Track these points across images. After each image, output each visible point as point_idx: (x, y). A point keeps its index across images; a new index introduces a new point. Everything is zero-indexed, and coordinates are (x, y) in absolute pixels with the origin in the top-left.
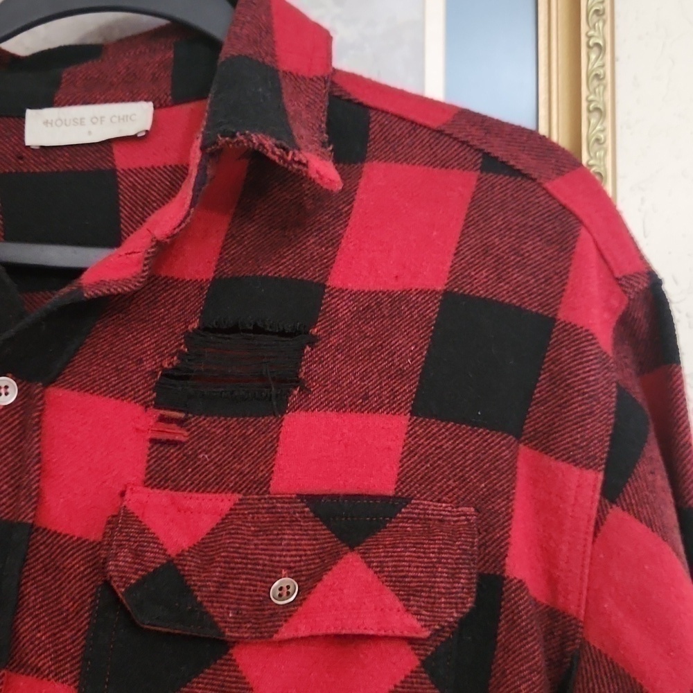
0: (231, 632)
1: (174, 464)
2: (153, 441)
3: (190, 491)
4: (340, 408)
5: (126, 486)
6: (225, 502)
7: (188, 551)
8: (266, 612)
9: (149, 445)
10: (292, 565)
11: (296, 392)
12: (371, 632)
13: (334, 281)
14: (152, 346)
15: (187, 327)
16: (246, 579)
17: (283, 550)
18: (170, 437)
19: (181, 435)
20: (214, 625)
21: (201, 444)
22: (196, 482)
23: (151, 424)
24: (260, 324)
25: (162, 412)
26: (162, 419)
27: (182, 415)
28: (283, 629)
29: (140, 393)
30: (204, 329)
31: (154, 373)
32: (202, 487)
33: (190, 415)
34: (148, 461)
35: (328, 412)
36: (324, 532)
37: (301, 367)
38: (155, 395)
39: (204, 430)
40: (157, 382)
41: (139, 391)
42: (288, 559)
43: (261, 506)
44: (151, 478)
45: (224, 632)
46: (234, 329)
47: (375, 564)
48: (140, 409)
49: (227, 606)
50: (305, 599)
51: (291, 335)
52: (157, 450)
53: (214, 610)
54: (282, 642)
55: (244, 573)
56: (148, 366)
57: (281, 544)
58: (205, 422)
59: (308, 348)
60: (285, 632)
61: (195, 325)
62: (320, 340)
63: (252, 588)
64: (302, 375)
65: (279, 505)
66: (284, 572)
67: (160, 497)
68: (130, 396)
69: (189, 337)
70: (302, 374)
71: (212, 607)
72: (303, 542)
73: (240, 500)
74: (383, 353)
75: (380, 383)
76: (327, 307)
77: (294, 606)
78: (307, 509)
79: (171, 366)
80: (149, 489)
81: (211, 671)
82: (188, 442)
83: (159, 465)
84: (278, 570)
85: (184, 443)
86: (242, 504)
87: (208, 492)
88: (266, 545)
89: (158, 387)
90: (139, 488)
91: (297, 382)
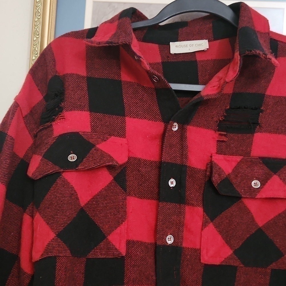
0: (244, 195)
1: (224, 147)
2: (218, 141)
3: (229, 155)
4: (270, 132)
5: (212, 154)
6: (239, 158)
7: (231, 174)
8: (252, 190)
9: (217, 142)
10: (257, 177)
11: (258, 127)
12: (282, 197)
13: (268, 93)
14: (216, 114)
15: (226, 108)
16: (246, 181)
17: (255, 173)
18: (222, 140)
19: (225, 139)
20: (239, 194)
21: (231, 142)
22: (230, 152)
23: (217, 136)
24: (246, 107)
25: (220, 132)
26: (220, 135)
27: (225, 133)
28: (258, 195)
29: (213, 127)
30: (231, 108)
31: (217, 122)
32: (232, 154)
33: (228, 133)
34: (217, 147)
35: (267, 133)
36: (266, 168)
37: (259, 119)
38: (218, 128)
39: (232, 137)
40: (218, 124)
41: (213, 126)
42: (256, 175)
43: (248, 160)
44: (218, 152)
45: (242, 196)
46: (239, 108)
47: (282, 179)
48: (214, 132)
49: (241, 188)
50: (263, 187)
51: (254, 109)
52: (219, 143)
53: (238, 189)
54: (258, 198)
55: (245, 179)
56: (215, 119)
57: (254, 171)
58: (232, 135)
59: (261, 114)
60: (258, 196)
61: (228, 107)
62: (264, 111)
63: (247, 183)
64: (259, 122)
65: (253, 160)
66: (255, 178)
67: (221, 157)
68: (210, 128)
69: (227, 111)
70: (259, 121)
71: (238, 188)
72: (260, 170)
73: (243, 158)
74: (283, 116)
75: (282, 125)
76: (265, 101)
77: (260, 189)
78: (261, 161)
79: (222, 120)
80: (217, 155)
81: (236, 204)
82: (227, 141)
83: (220, 148)
84: (253, 178)
85: (226, 141)
86: (243, 159)
87: (234, 156)
88: (250, 171)
89: (219, 125)
90: (215, 155)
91: (258, 124)
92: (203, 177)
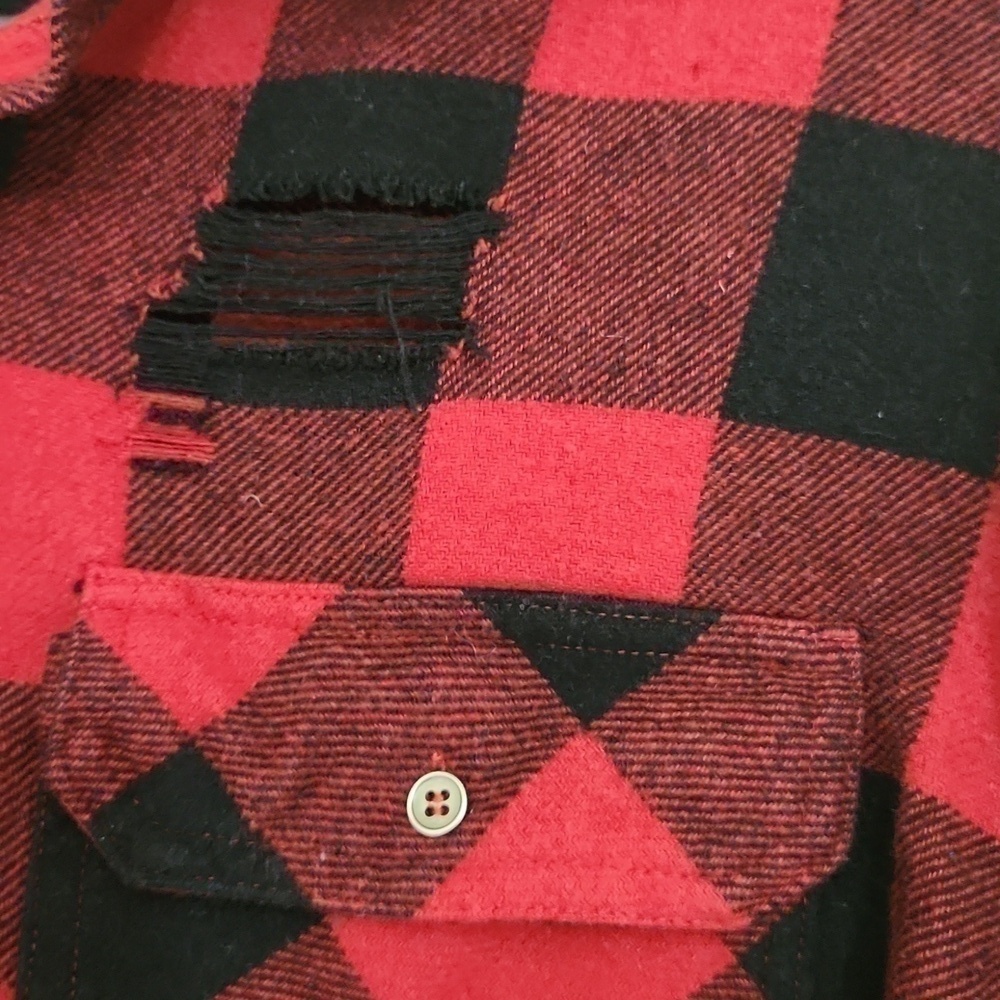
0: (325, 896)
1: (188, 515)
2: (139, 463)
3: (227, 576)
4: (557, 391)
5: (84, 567)
6: (307, 601)
7: (226, 721)
8: (399, 853)
9: (130, 473)
10: (453, 742)
11: (454, 353)
12: (623, 921)
13: (546, 77)
14: (124, 247)
15: (200, 200)
16: (354, 777)
17: (432, 712)
18: (174, 454)
19: (202, 452)
20: (288, 880)
21: (245, 471)
22: (240, 556)
23: (131, 426)
24: (367, 187)
25: (152, 397)
26: (157, 414)
27: (195, 404)
28: (433, 900)
29: (103, 356)
30: (240, 204)
31: (131, 309)
32: (254, 568)
33: (218, 404)
34: (130, 510)
35: (531, 403)
36: (523, 675)
37: (466, 292)
38: (135, 358)
39: (249, 438)
40: (140, 331)
41: (100, 350)
42: (445, 731)
43: (383, 613)
44: (136, 548)
45: (310, 896)
46: (308, 203)
47: (636, 768)
48: (108, 392)
49: (314, 836)
50: (481, 832)
51: (442, 211)
52: (147, 483)
53: (288, 847)
54: (428, 926)
55: (349, 765)
56: (118, 292)
57: (427, 700)
58: (251, 419)
59: (483, 246)
60: (437, 908)
61: (218, 195)
62: (511, 224)
63: (367, 794)
64: (469, 312)
65: (424, 612)
66: (436, 757)
67: (159, 589)
68: (81, 364)
69: (205, 222)
70: (471, 308)
71: (284, 838)
72: (478, 693)
73: (341, 599)
74: (660, 263)
75: (653, 338)
76: (529, 143)
77: (459, 844)
78: (486, 623)
79: (166, 295)
80: (135, 573)
81: (289, 955)
82: (216, 463)
83: (153, 518)
84: (424, 752)
85: (208, 468)
86: (344, 608)
87: (269, 578)
88: (396, 700)
89: (144, 343)
90: (115, 572)
91: (457, 327)
92: (19, 749)
